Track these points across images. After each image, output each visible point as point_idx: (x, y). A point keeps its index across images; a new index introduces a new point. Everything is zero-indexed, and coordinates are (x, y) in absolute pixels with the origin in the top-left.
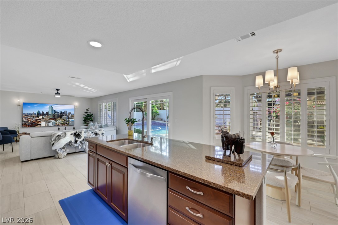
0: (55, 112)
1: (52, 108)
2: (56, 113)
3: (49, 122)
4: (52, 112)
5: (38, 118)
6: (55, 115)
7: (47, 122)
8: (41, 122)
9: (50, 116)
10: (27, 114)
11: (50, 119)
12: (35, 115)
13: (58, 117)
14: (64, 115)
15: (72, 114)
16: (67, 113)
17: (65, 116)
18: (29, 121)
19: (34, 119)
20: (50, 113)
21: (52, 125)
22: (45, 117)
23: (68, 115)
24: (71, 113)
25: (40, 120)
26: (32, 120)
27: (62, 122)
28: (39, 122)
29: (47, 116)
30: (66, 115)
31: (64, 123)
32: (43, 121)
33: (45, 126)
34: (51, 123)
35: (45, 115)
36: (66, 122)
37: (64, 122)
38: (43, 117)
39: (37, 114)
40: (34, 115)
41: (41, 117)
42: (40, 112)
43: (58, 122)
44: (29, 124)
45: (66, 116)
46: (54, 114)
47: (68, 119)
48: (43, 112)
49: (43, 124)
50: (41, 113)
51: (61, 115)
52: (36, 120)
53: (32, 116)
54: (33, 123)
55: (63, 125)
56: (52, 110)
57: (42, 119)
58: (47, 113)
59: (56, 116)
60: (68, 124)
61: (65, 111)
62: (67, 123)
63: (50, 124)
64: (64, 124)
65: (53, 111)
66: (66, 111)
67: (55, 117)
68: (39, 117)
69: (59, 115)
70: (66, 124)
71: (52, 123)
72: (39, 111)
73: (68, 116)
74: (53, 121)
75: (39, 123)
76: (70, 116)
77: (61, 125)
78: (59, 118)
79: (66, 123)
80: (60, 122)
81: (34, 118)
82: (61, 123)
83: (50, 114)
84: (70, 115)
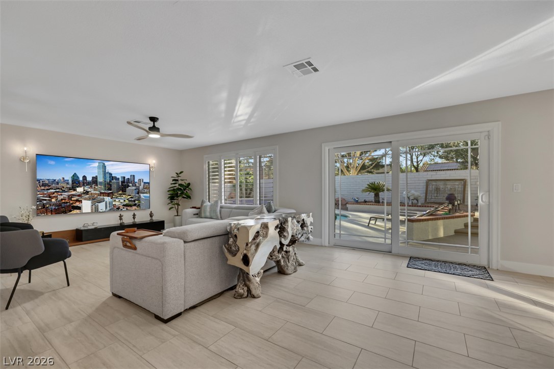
0: (112, 178)
1: (104, 167)
2: (114, 181)
3: (100, 203)
4: (105, 178)
5: (74, 193)
6: (111, 185)
7: (95, 201)
8: (81, 201)
9: (101, 188)
10: (47, 182)
11: (101, 193)
12: (68, 183)
13: (119, 189)
14: (130, 185)
15: (144, 183)
16: (136, 180)
17: (131, 188)
18: (53, 200)
19: (65, 195)
20: (100, 179)
21: (106, 208)
22: (89, 190)
23: (137, 185)
24: (144, 181)
25: (79, 196)
26: (60, 198)
27: (127, 202)
28: (77, 201)
29: (93, 186)
30: (134, 184)
31: (130, 203)
32: (86, 199)
33: (90, 211)
34: (104, 202)
35: (89, 184)
36: (134, 201)
37: (129, 201)
38: (86, 188)
39: (70, 182)
40: (65, 185)
41: (80, 190)
42: (78, 177)
43: (117, 200)
44: (53, 207)
45: (134, 188)
46: (110, 181)
47: (138, 193)
48: (85, 177)
49: (86, 206)
50: (81, 179)
51: (124, 185)
52: (70, 197)
53: (60, 185)
54: (63, 205)
55: (128, 208)
56: (105, 173)
57: (84, 193)
58: (95, 181)
59: (114, 187)
60: (139, 205)
61: (131, 176)
62: (137, 202)
63: (102, 206)
64: (131, 206)
65: (108, 176)
66: (134, 176)
67: (111, 190)
68: (75, 190)
69: (120, 184)
70: (135, 205)
71: (106, 203)
72: (75, 175)
73: (138, 189)
74: (108, 199)
75: (77, 204)
76: (141, 187)
77: (125, 208)
78: (120, 192)
79: (134, 203)
80: (122, 201)
81: (64, 191)
82: (125, 203)
83: (101, 183)
84: (142, 184)
